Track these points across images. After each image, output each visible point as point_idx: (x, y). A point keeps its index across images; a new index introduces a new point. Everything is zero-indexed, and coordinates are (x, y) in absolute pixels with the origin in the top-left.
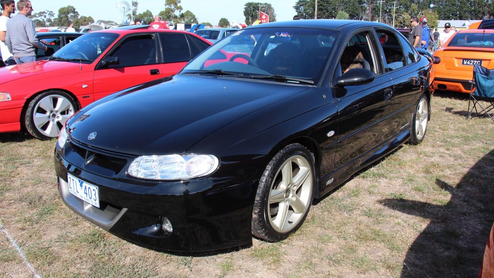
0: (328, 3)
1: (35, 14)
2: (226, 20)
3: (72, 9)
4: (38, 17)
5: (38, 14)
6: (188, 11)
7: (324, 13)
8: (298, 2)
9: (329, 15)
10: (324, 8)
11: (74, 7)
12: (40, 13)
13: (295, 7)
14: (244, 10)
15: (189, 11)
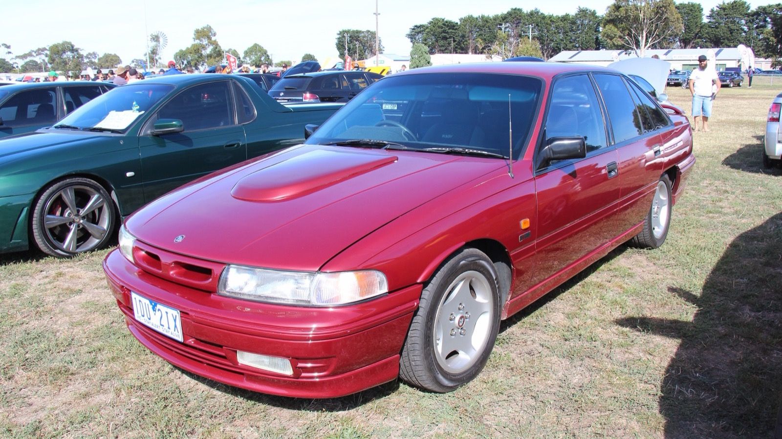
0: (455, 28)
1: (30, 53)
2: (311, 57)
3: (70, 46)
4: (34, 57)
5: (35, 52)
6: (256, 44)
7: (449, 44)
8: (413, 28)
9: (456, 46)
10: (448, 37)
11: (73, 43)
12: (39, 49)
13: (409, 35)
14: (336, 41)
15: (258, 45)
